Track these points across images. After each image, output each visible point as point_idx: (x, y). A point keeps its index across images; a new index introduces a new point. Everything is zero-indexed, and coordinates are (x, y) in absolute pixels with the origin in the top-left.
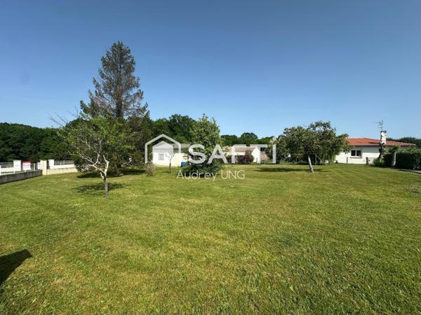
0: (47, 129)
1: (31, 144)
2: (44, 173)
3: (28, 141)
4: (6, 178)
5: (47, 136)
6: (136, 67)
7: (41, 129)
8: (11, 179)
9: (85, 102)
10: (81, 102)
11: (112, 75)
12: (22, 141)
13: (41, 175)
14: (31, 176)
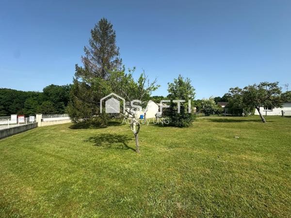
0: (29, 92)
1: (17, 103)
2: (39, 125)
3: (15, 100)
4: (13, 130)
5: (29, 97)
6: (116, 39)
7: (25, 92)
8: (17, 131)
9: (79, 66)
10: (76, 65)
11: (98, 45)
12: (11, 101)
13: (37, 127)
14: (31, 127)
